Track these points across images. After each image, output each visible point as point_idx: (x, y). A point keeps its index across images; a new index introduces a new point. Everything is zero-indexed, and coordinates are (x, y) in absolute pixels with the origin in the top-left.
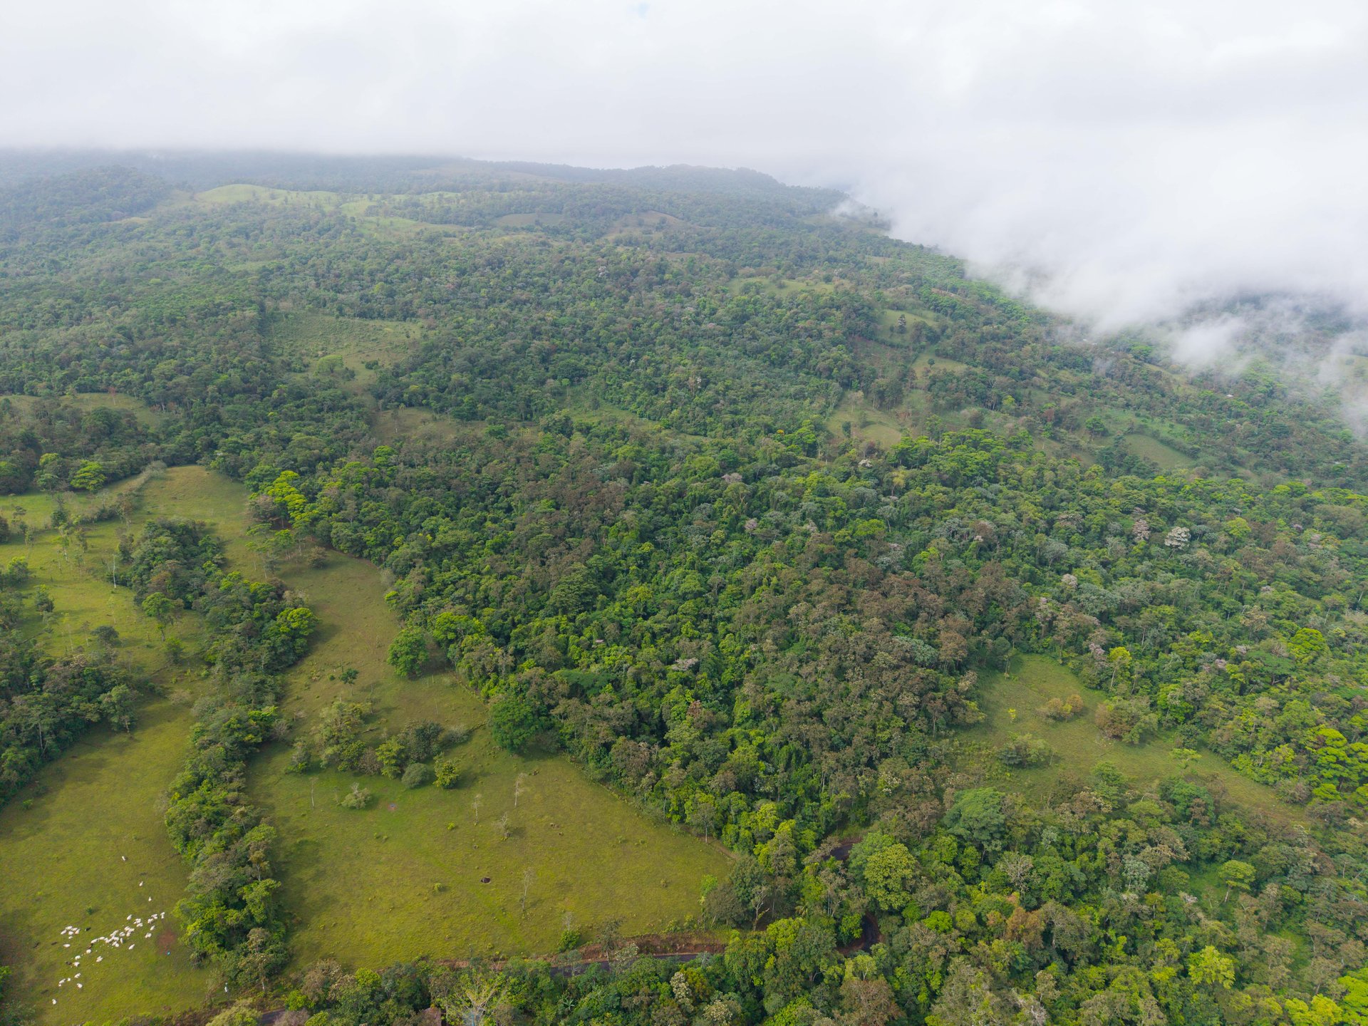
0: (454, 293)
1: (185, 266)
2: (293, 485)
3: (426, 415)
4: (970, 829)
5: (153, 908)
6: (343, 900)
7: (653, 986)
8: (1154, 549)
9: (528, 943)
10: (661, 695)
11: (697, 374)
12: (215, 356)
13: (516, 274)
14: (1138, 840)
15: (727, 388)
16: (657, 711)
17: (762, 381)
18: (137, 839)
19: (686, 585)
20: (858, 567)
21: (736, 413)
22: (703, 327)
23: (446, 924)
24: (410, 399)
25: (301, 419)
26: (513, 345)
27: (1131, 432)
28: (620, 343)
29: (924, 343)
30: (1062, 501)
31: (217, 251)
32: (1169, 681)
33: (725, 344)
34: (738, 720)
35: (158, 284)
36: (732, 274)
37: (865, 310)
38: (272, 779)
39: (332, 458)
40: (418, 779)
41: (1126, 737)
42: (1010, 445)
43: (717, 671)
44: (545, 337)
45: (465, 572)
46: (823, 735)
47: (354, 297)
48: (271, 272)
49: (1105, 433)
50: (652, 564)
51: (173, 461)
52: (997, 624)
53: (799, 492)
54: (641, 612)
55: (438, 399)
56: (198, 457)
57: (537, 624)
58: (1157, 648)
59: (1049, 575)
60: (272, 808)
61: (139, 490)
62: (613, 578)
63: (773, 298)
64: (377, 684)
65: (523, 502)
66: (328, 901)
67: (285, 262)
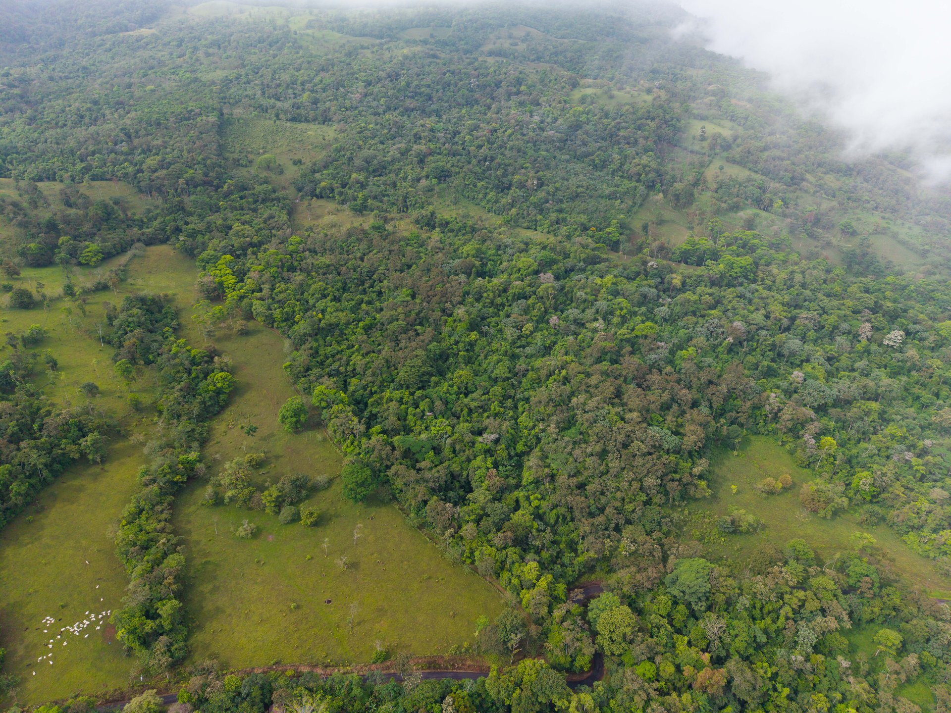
0: (361, 101)
1: (173, 73)
2: (229, 267)
3: (331, 206)
4: (683, 592)
5: (104, 607)
6: (228, 611)
7: (429, 707)
8: (874, 347)
9: (352, 653)
10: (469, 460)
11: (533, 177)
12: (186, 154)
13: (408, 85)
14: (814, 609)
15: (557, 189)
16: (465, 473)
17: (585, 184)
18: (99, 551)
19: (498, 372)
20: (631, 363)
21: (560, 211)
22: (545, 134)
23: (296, 635)
24: (321, 193)
25: (242, 209)
26: (399, 148)
27: (876, 232)
28: (480, 147)
29: (717, 151)
30: (805, 300)
31: (197, 60)
32: (864, 467)
33: (560, 149)
34: (524, 483)
35: (153, 91)
36: (575, 85)
37: (673, 122)
38: (192, 508)
39: (260, 244)
40: (289, 518)
41: (821, 513)
42: (771, 246)
43: (514, 441)
44: (423, 141)
45: (343, 347)
46: (584, 505)
47: (287, 105)
48: (231, 81)
49: (854, 233)
50: (477, 349)
51: (150, 242)
52: (734, 414)
53: (596, 292)
54: (463, 390)
55: (341, 194)
56: (168, 239)
57: (388, 395)
58: (860, 436)
59: (782, 368)
60: (189, 532)
61: (126, 266)
62: (447, 359)
63: (602, 110)
64: (272, 435)
65: (389, 290)
66: (219, 610)
67: (243, 72)
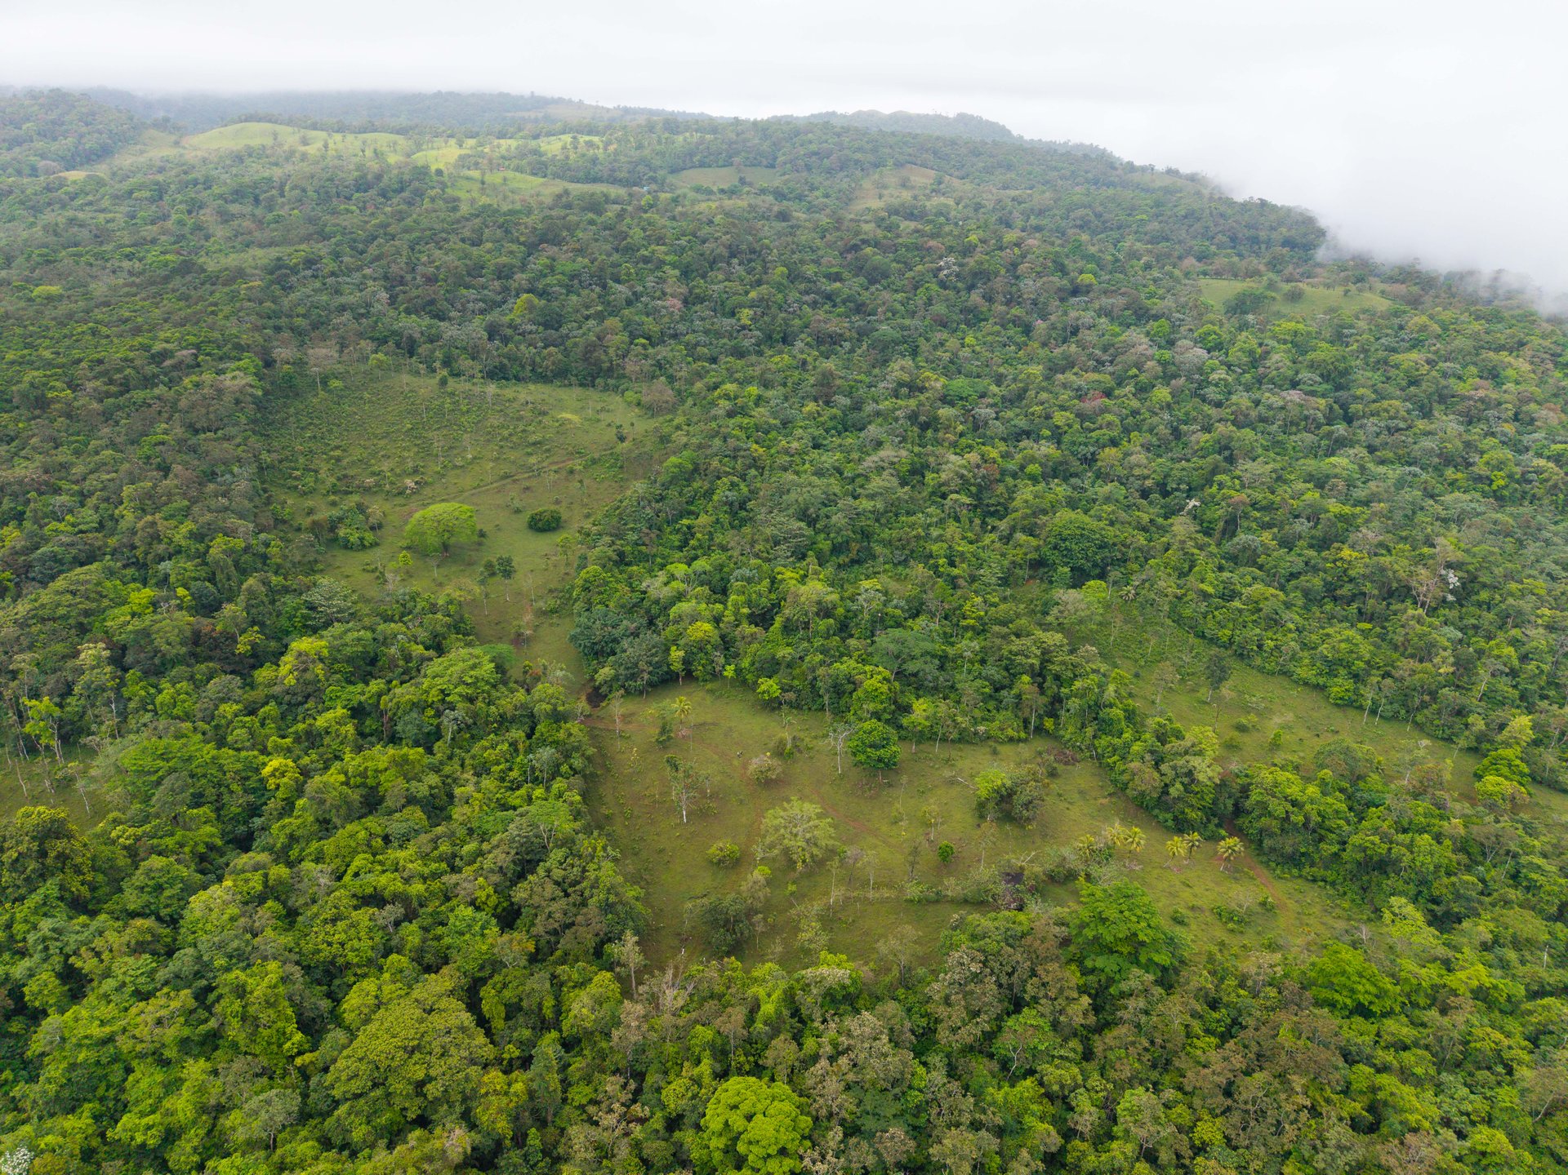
0: (684, 318)
12: (130, 516)
24: (686, 662)
26: (890, 464)
31: (198, 228)
47: (476, 328)
48: (294, 270)
67: (322, 249)
